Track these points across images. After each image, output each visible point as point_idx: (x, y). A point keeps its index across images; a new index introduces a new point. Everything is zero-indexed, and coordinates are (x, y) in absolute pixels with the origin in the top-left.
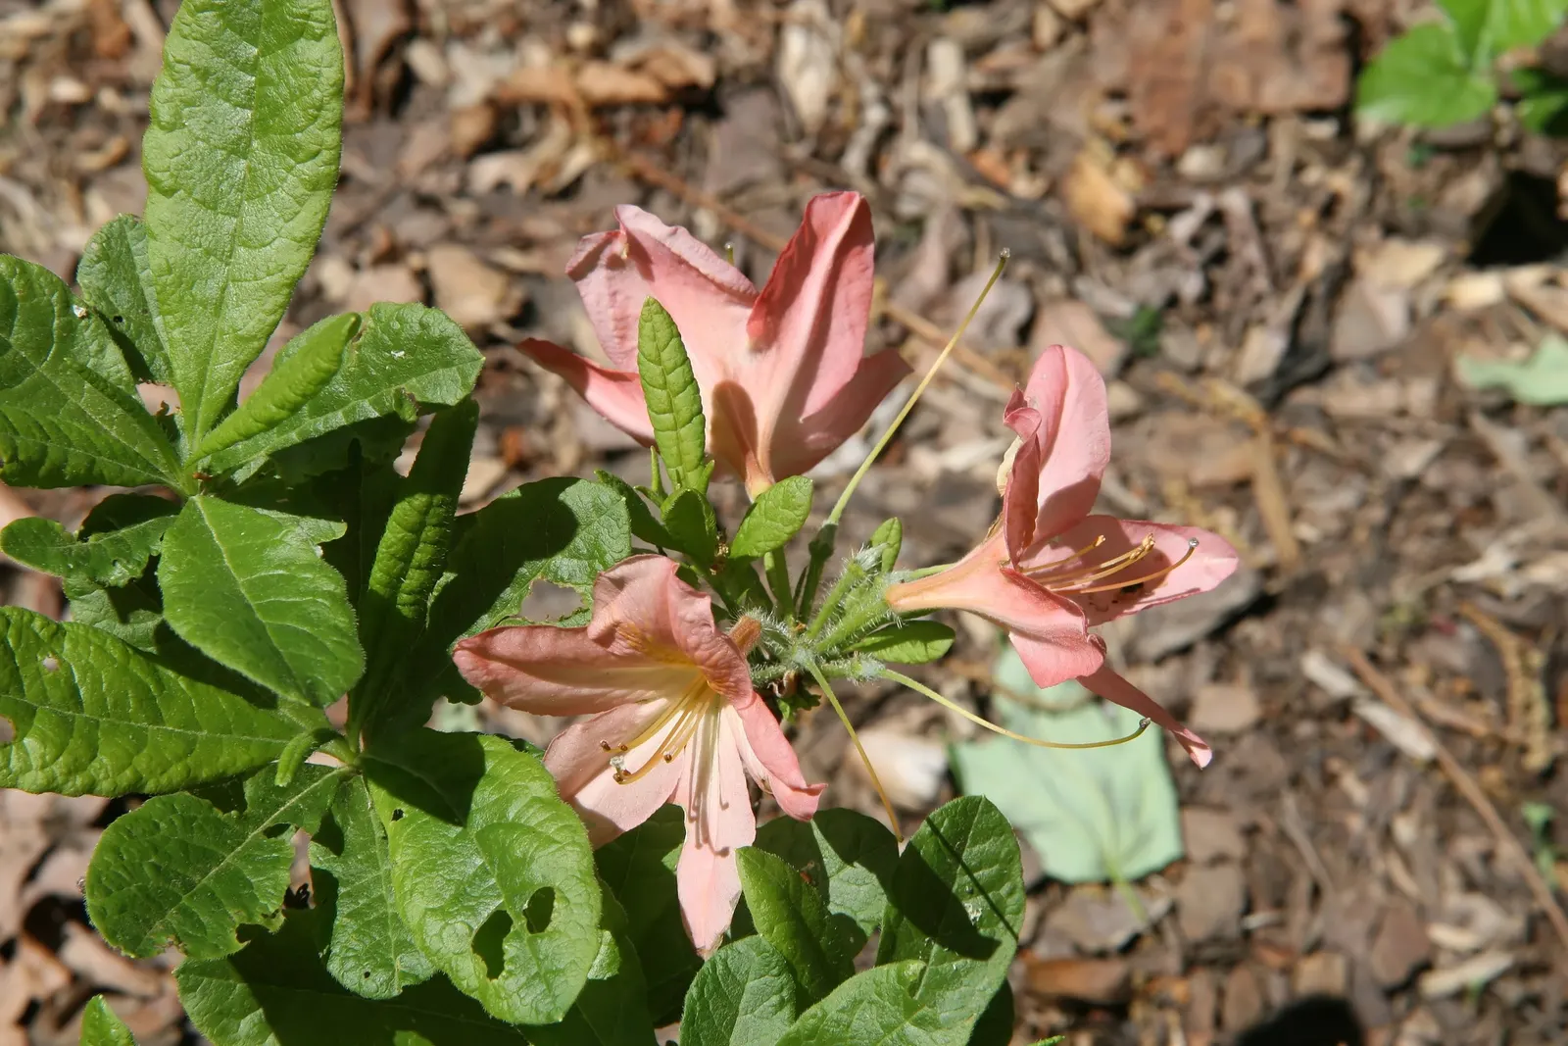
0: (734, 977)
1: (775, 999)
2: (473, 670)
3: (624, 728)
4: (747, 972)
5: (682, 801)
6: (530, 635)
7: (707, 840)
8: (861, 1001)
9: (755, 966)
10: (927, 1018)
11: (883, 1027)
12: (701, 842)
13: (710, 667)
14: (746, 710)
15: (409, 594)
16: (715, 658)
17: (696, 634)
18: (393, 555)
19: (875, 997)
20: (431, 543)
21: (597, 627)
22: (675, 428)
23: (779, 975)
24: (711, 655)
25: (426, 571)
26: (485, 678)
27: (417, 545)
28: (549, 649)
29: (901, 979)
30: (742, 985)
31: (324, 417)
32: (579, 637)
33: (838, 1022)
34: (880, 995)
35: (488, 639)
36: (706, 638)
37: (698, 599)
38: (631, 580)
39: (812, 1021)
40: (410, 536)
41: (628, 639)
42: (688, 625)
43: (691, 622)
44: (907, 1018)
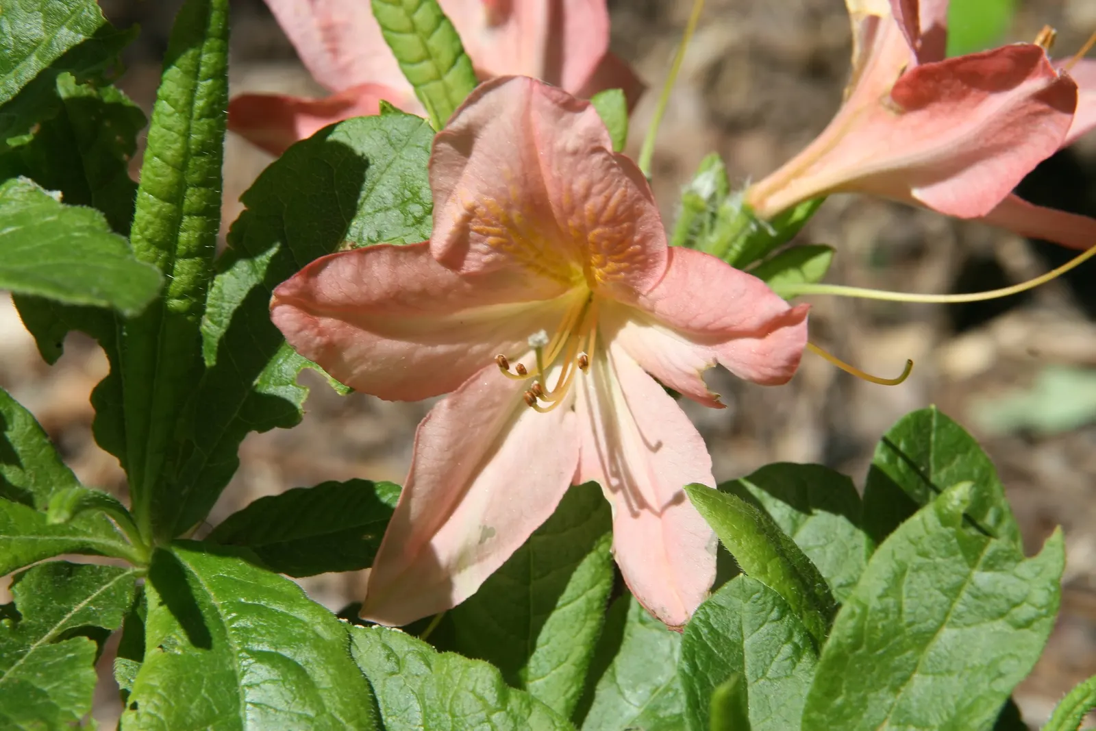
0: (726, 638)
1: (787, 649)
2: (300, 330)
3: (497, 398)
4: (740, 629)
5: (593, 473)
6: (362, 263)
7: (643, 504)
8: (903, 573)
9: (747, 617)
10: (1000, 553)
11: (944, 592)
12: (636, 508)
13: (607, 223)
14: (662, 286)
15: (180, 297)
16: (613, 203)
17: (583, 171)
18: (150, 241)
19: (919, 560)
20: (198, 214)
21: (441, 236)
22: (439, 77)
23: (780, 618)
24: (608, 199)
25: (198, 259)
26: (318, 339)
27: (180, 222)
28: (390, 280)
29: (945, 520)
30: (737, 646)
31: (14, 71)
32: (422, 259)
33: (885, 611)
34: (924, 554)
35: (312, 281)
36: (598, 174)
37: (578, 115)
38: (480, 127)
39: (851, 623)
40: (167, 207)
41: (488, 234)
42: (569, 160)
43: (575, 153)
44: (973, 566)
